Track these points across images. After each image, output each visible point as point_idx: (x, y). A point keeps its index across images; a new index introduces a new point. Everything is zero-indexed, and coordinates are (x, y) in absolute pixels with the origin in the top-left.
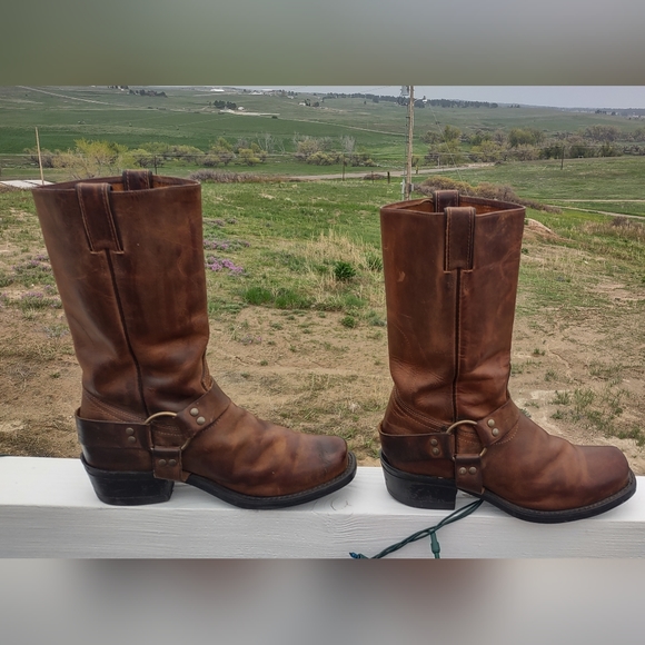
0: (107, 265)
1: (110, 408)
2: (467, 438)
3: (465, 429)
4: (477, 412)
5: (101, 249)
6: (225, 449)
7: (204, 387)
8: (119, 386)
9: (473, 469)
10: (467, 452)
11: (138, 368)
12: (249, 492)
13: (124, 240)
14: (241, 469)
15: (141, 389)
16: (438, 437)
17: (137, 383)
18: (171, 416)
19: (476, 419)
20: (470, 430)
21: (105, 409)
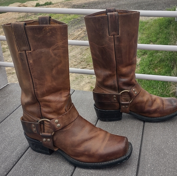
1: (107, 90)
2: (47, 127)
3: (46, 123)
4: (50, 116)
6: (142, 102)
9: (49, 140)
10: (48, 132)
12: (149, 116)
14: (147, 108)
15: (118, 83)
16: (34, 124)
18: (127, 92)
19: (50, 119)
20: (48, 123)
21: (105, 90)
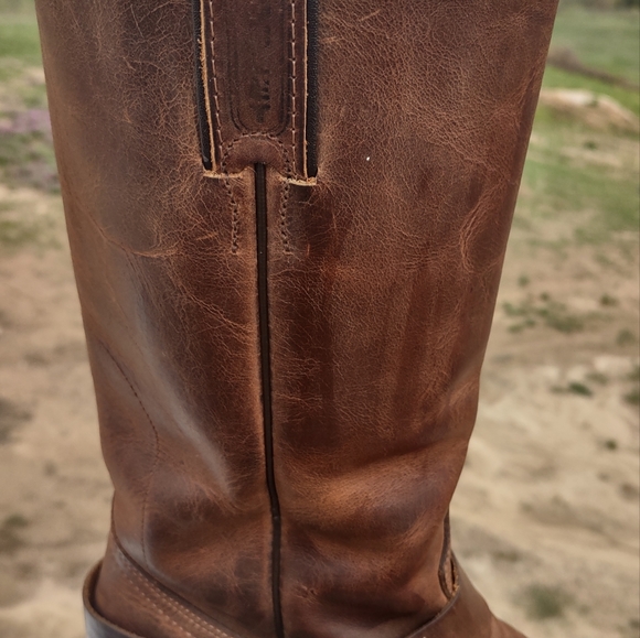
0: (250, 221)
5: (241, 164)
7: (444, 588)
8: (216, 563)
11: (277, 525)
13: (327, 136)
17: (267, 563)
